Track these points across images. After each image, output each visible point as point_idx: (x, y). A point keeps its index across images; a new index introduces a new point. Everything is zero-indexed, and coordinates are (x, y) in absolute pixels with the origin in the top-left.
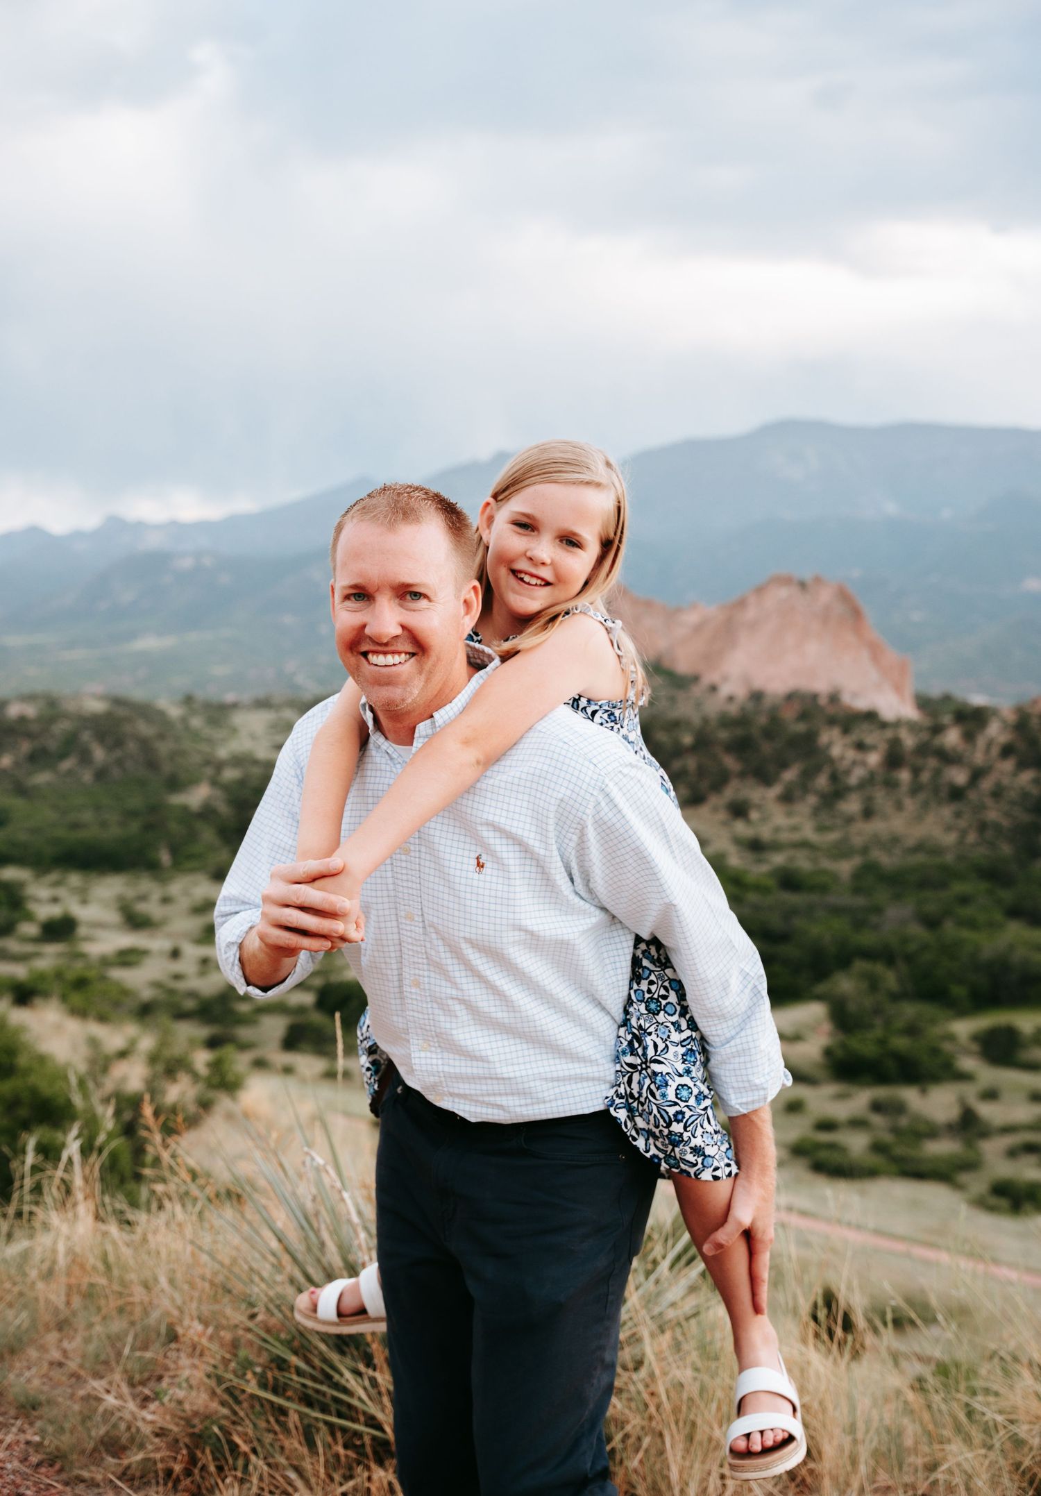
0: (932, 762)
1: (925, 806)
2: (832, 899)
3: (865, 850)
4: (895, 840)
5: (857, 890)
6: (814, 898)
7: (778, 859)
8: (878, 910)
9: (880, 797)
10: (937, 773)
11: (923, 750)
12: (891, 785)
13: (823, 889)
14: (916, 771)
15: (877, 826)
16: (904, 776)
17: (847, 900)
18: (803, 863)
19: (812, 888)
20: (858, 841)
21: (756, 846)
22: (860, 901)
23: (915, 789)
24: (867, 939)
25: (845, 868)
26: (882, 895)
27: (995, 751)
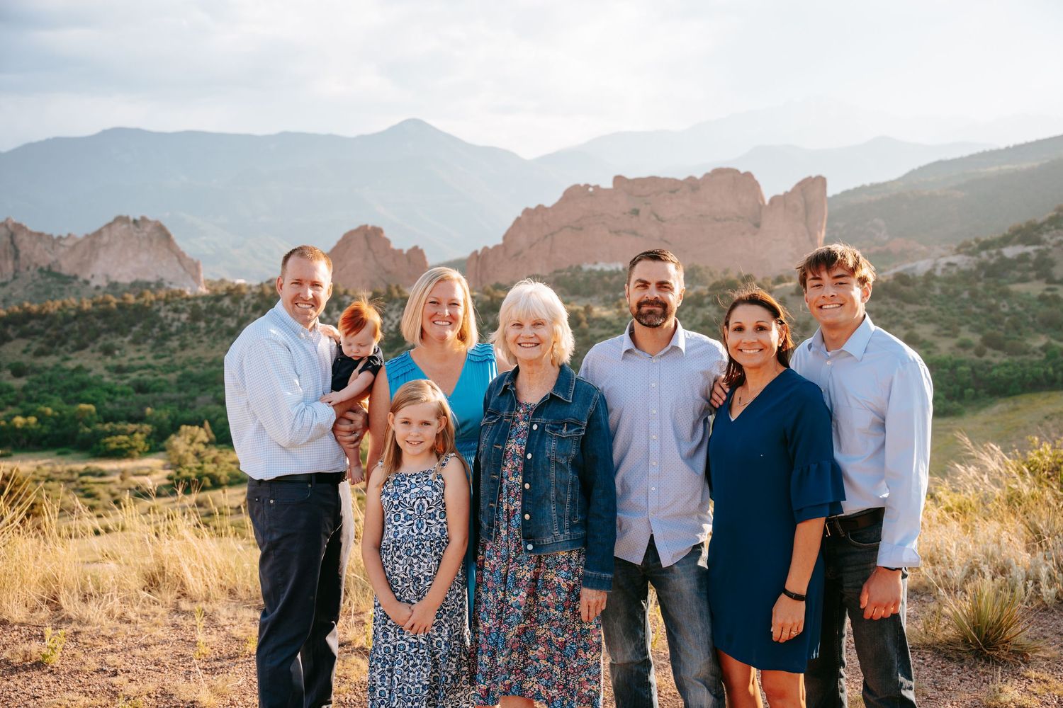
0: (217, 316)
1: (214, 340)
2: (166, 395)
3: (183, 368)
4: (200, 360)
5: (180, 389)
6: (156, 395)
7: (134, 376)
8: (193, 399)
9: (189, 338)
10: (220, 322)
11: (211, 310)
12: (195, 330)
13: (161, 390)
14: (208, 322)
15: (188, 353)
16: (202, 324)
17: (175, 395)
18: (148, 377)
19: (154, 391)
20: (178, 362)
21: (119, 370)
22: (183, 394)
23: (209, 332)
24: (187, 415)
25: (173, 377)
26: (194, 391)
27: (250, 308)
